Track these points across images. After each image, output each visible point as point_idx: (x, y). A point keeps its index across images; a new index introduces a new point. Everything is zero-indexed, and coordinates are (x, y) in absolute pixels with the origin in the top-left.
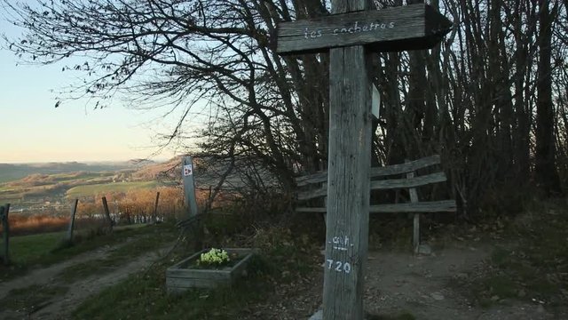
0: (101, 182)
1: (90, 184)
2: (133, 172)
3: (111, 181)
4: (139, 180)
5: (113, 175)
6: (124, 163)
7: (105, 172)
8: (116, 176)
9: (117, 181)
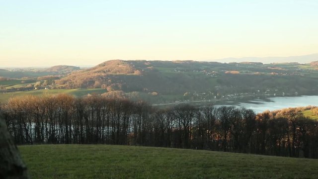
0: (21, 89)
1: (9, 91)
2: (58, 78)
3: (32, 88)
4: (63, 88)
5: (35, 81)
6: (49, 69)
7: (26, 78)
8: (38, 83)
9: (39, 88)
